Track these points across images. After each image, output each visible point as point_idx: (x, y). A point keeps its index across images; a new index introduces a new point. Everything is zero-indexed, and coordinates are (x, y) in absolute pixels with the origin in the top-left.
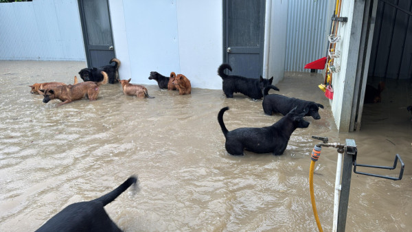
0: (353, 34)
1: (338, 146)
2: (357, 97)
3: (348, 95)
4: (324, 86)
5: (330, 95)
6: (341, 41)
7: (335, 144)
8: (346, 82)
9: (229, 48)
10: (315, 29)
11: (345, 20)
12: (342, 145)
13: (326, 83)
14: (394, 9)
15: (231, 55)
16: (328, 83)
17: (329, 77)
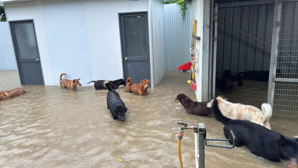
0: (204, 48)
1: (194, 128)
2: (210, 89)
3: (205, 88)
4: (191, 81)
5: (194, 88)
6: (198, 52)
7: (192, 127)
8: (203, 79)
9: (126, 58)
10: (183, 43)
11: (199, 39)
12: (196, 127)
13: (192, 80)
14: (231, 29)
15: (128, 63)
16: (193, 80)
17: (193, 75)
